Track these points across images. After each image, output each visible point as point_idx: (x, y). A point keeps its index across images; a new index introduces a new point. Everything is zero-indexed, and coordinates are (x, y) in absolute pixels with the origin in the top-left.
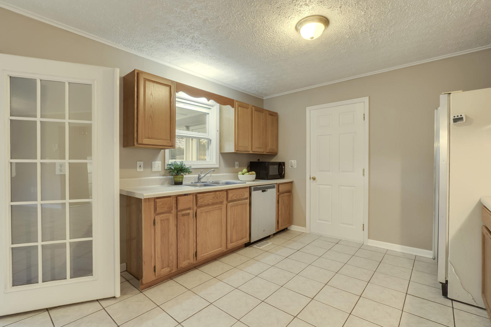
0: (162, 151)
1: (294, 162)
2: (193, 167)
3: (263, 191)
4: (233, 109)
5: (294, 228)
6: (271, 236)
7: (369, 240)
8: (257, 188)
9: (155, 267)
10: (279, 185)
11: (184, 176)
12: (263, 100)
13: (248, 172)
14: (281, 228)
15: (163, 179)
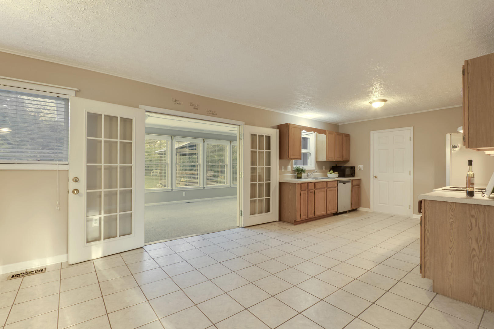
0: (291, 161)
1: (361, 166)
2: (307, 169)
3: (344, 184)
4: (326, 136)
5: (361, 209)
6: (347, 212)
7: (414, 215)
8: (341, 182)
9: (301, 215)
10: (352, 181)
11: (303, 174)
12: (338, 125)
13: (334, 172)
14: (354, 208)
15: (292, 175)
